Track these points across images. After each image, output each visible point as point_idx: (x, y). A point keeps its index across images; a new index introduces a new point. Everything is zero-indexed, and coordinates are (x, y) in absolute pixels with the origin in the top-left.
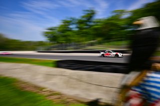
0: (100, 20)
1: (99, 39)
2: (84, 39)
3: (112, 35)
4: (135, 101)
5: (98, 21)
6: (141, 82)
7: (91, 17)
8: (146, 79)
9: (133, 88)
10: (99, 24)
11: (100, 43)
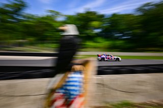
0: (33, 16)
1: (32, 39)
2: (8, 36)
3: (47, 36)
4: (59, 103)
5: (30, 16)
6: (64, 84)
7: (20, 9)
8: (67, 80)
9: (57, 91)
10: (31, 20)
11: (31, 44)
